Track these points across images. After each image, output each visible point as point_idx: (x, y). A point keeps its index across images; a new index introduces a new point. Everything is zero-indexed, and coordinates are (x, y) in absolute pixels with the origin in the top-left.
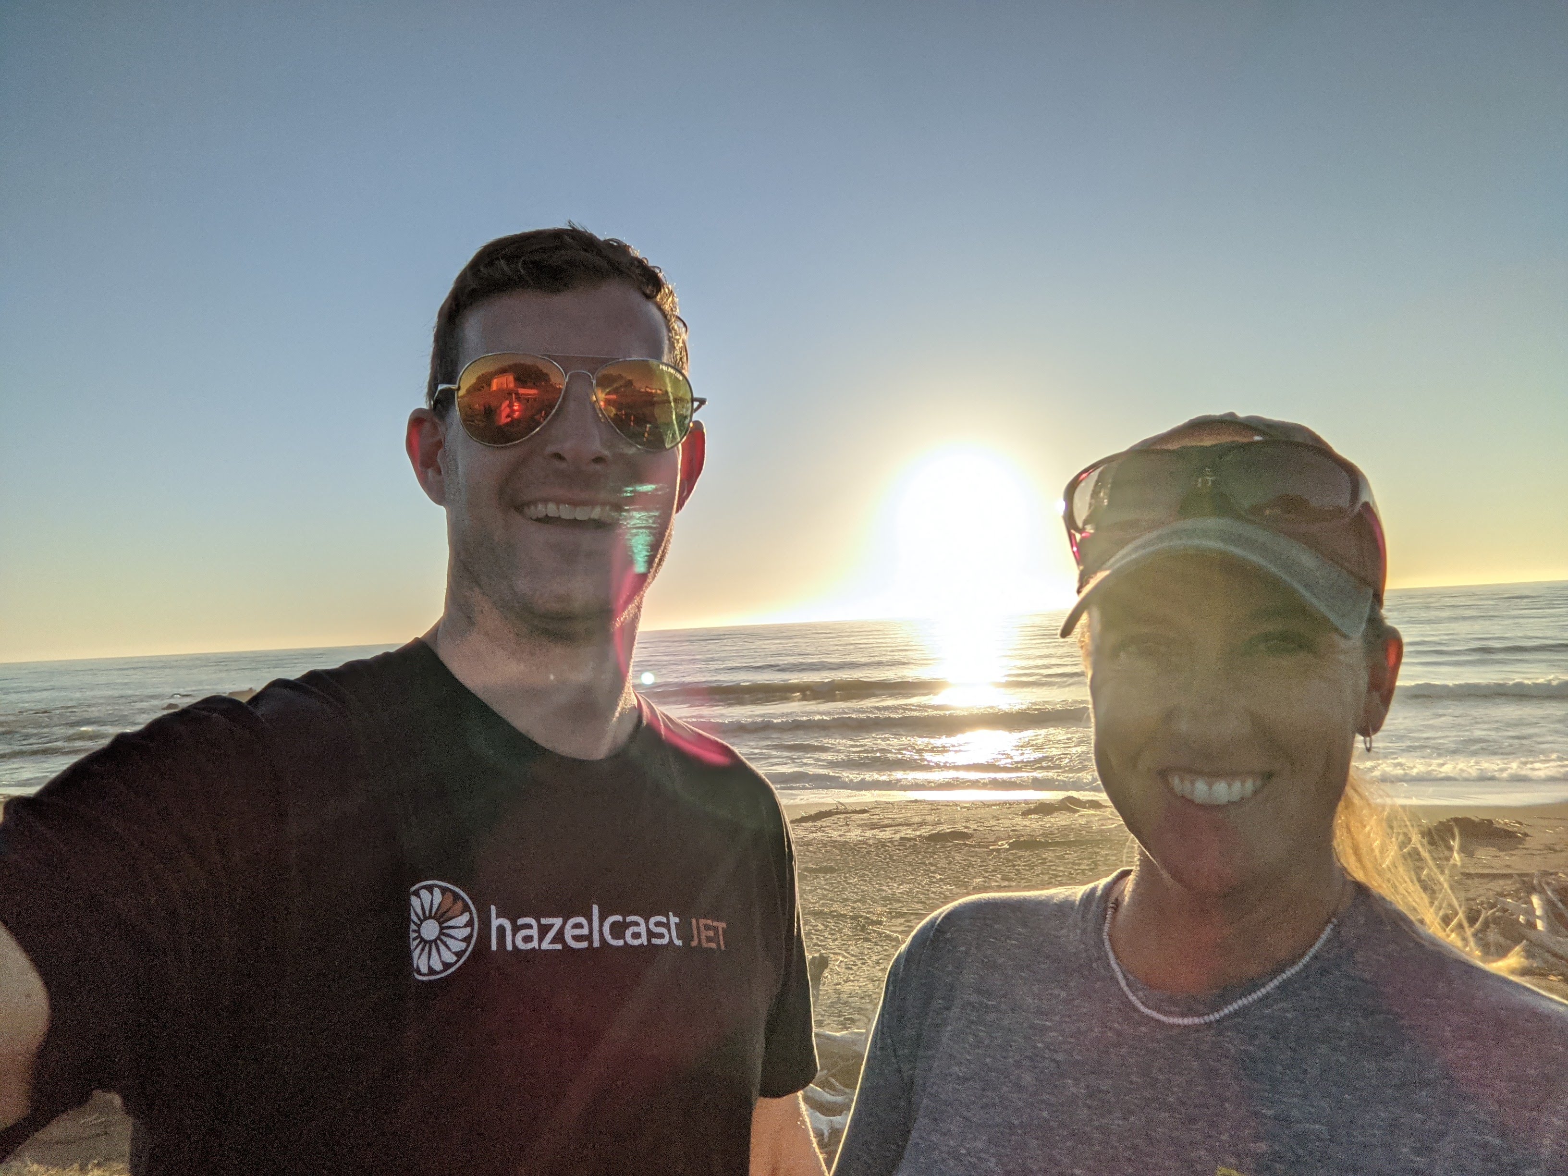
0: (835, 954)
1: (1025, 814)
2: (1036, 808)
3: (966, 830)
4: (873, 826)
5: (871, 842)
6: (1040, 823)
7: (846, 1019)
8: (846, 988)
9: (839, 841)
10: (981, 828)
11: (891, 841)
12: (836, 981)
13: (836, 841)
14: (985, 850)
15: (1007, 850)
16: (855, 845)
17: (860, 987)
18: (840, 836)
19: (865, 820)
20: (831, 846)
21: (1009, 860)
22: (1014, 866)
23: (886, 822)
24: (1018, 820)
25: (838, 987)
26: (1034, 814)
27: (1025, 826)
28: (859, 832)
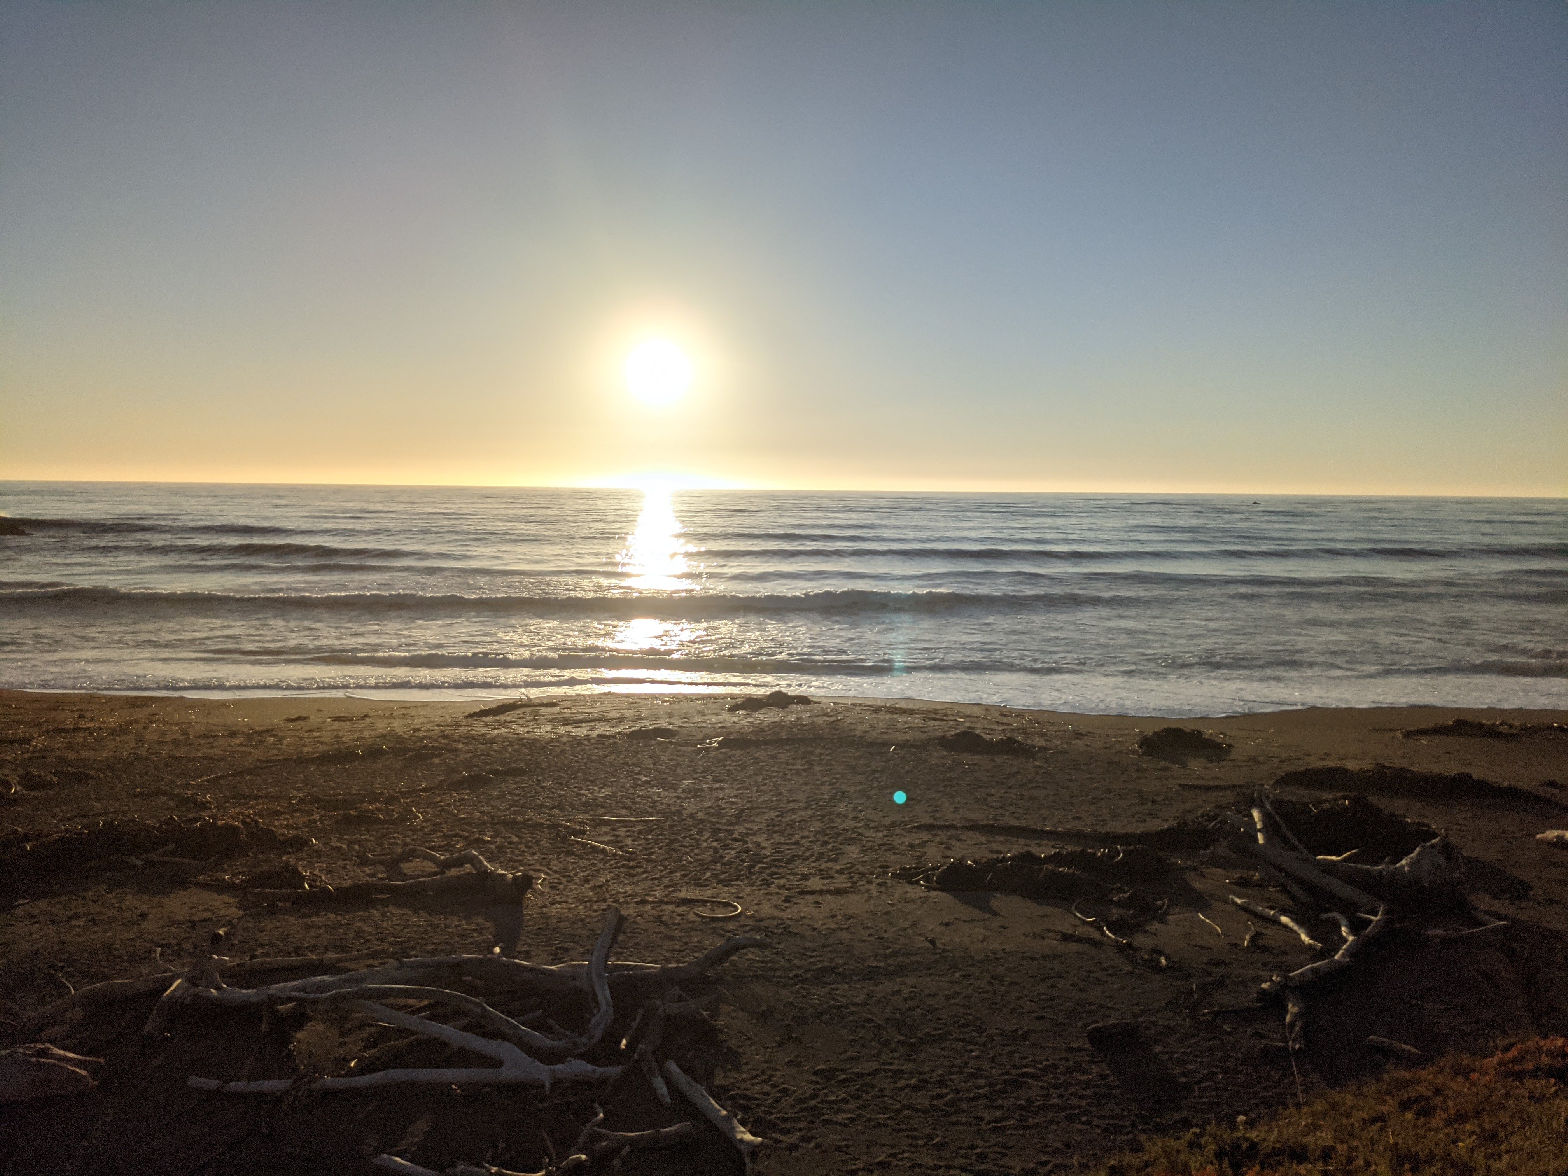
0: (535, 870)
1: (733, 709)
2: (743, 703)
3: (671, 727)
4: (566, 722)
5: (565, 739)
6: (749, 720)
7: (558, 948)
8: (554, 911)
9: (528, 739)
10: (686, 725)
11: (588, 738)
12: (540, 903)
13: (524, 739)
14: (692, 749)
15: (717, 749)
16: (547, 743)
17: (570, 909)
18: (528, 732)
19: (554, 714)
20: (518, 744)
21: (719, 761)
22: (725, 766)
23: (581, 717)
24: (725, 716)
25: (545, 910)
26: (742, 709)
27: (734, 722)
28: (548, 728)
